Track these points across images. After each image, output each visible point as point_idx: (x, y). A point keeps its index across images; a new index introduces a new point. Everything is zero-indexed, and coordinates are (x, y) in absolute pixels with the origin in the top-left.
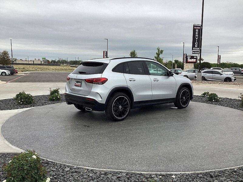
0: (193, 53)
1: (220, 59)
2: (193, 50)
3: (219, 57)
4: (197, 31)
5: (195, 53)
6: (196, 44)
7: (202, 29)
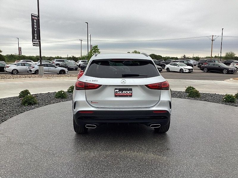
0: (34, 45)
1: (21, 51)
2: (33, 42)
3: (20, 49)
4: (35, 21)
5: (36, 45)
6: (36, 35)
7: (39, 20)
